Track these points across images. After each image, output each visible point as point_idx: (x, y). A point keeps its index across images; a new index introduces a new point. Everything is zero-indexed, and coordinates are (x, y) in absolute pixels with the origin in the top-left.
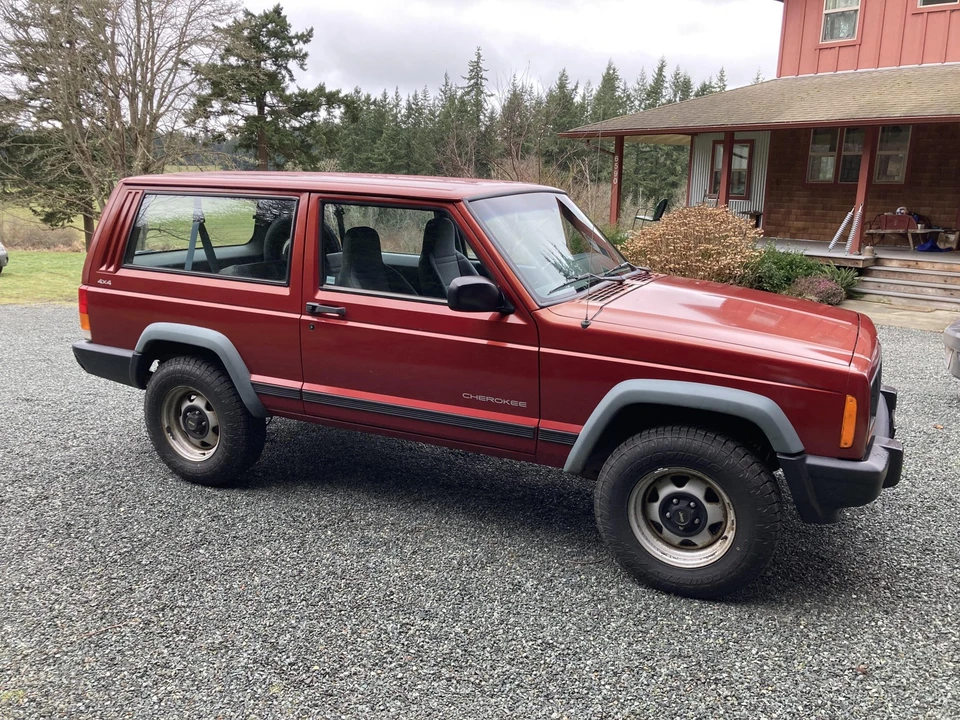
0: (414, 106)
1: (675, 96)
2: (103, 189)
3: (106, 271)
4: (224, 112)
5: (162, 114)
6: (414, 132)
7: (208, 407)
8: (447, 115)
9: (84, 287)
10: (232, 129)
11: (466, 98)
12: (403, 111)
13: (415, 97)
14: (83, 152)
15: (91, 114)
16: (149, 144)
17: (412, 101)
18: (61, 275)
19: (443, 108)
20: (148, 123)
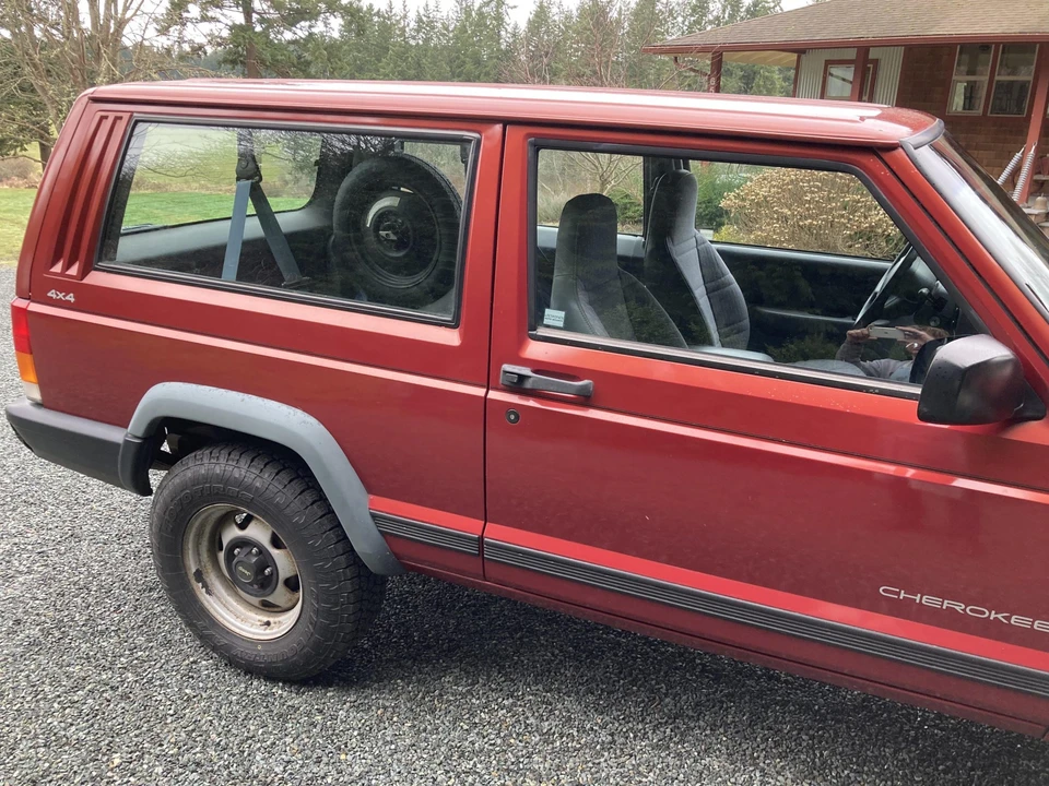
0: (425, 19)
1: (724, 11)
2: (61, 111)
3: (62, 274)
4: (204, 19)
5: (129, 20)
6: (424, 49)
7: (276, 543)
8: (463, 29)
9: (22, 303)
10: (214, 40)
11: (484, 10)
12: (413, 25)
13: (426, 9)
14: (35, 66)
15: (43, 20)
16: (115, 55)
17: (422, 12)
18: (12, 221)
19: (457, 21)
20: (112, 31)
